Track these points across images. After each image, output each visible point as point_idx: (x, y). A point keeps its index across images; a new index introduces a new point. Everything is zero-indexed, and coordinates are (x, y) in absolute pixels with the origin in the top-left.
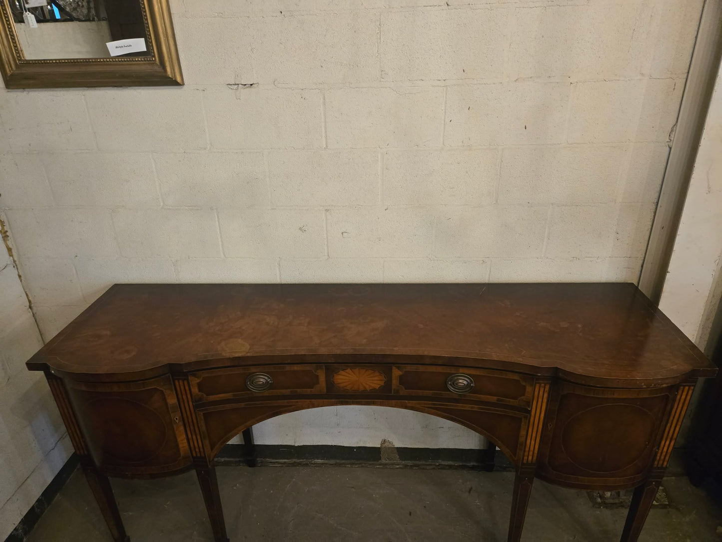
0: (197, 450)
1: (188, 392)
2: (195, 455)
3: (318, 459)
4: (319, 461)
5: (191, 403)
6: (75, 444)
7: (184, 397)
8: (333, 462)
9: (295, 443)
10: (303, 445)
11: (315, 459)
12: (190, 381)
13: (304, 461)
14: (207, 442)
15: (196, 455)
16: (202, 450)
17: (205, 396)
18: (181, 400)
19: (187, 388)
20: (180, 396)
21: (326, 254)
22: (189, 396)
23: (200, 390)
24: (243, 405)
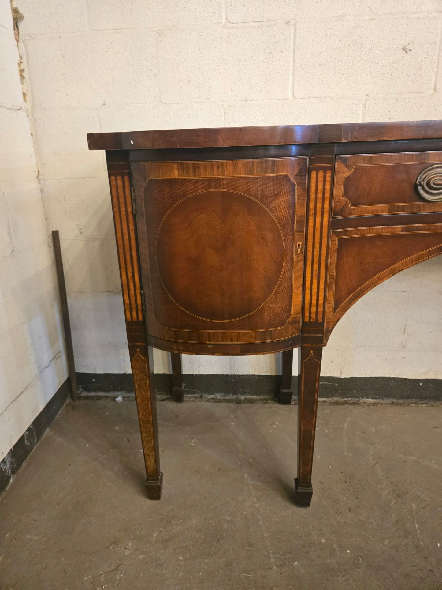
0: (314, 309)
1: (327, 195)
2: (307, 319)
3: (367, 398)
4: (370, 400)
5: (326, 219)
6: (127, 301)
7: (319, 206)
8: (388, 401)
9: (341, 373)
10: (352, 377)
11: (363, 398)
12: (336, 173)
13: (350, 400)
14: (331, 297)
15: (310, 318)
16: (321, 309)
17: (349, 205)
18: (312, 212)
19: (328, 186)
20: (312, 205)
21: (433, 86)
22: (327, 205)
23: (345, 194)
24: (398, 229)
